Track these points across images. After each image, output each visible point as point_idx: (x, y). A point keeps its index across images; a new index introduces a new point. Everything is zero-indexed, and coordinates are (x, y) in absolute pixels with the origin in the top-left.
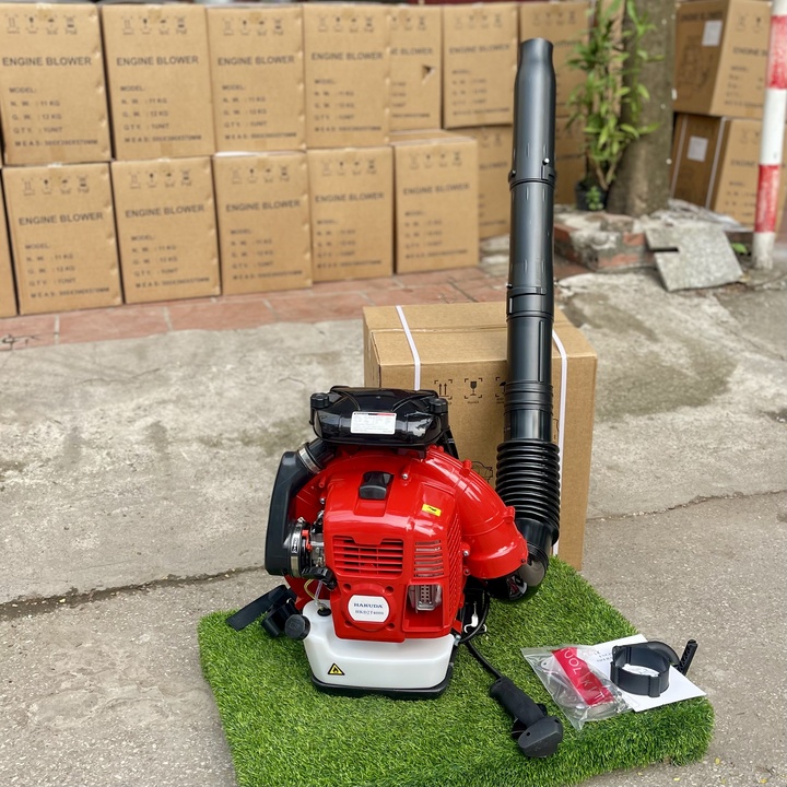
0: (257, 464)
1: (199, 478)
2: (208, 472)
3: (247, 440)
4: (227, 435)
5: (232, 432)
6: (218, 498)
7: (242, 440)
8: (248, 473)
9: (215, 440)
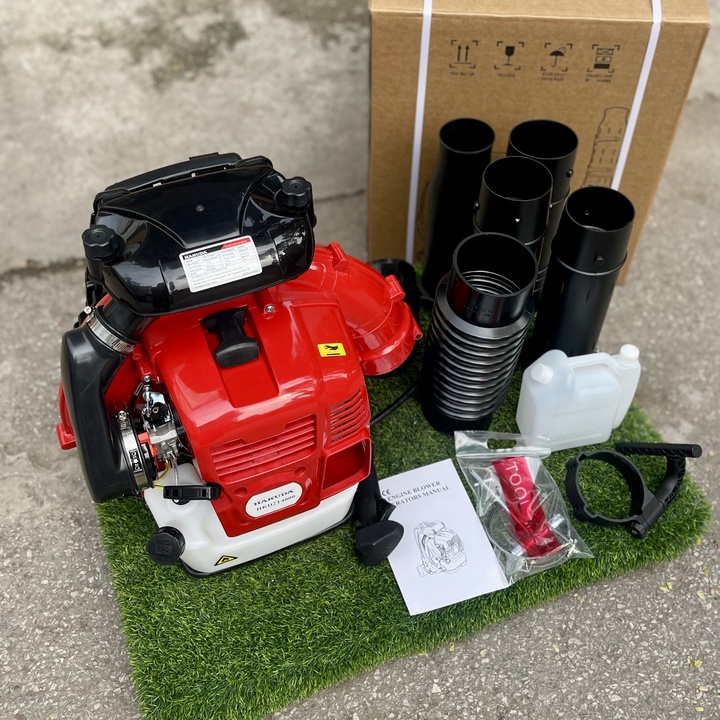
0: (122, 78)
1: (50, 103)
2: (60, 93)
3: (105, 38)
4: (78, 31)
5: (86, 24)
6: (77, 135)
7: (99, 39)
8: (112, 93)
9: (64, 40)
